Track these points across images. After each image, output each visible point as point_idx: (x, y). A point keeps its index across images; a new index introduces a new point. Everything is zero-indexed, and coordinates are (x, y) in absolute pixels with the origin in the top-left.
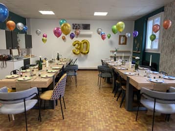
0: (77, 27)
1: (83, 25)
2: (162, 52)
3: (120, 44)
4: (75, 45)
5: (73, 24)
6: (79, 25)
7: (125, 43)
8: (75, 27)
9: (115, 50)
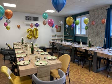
0: (29, 18)
1: (34, 17)
2: (89, 36)
3: (57, 31)
4: (28, 32)
5: (26, 16)
6: (30, 17)
7: (60, 31)
8: (28, 19)
9: (54, 35)
